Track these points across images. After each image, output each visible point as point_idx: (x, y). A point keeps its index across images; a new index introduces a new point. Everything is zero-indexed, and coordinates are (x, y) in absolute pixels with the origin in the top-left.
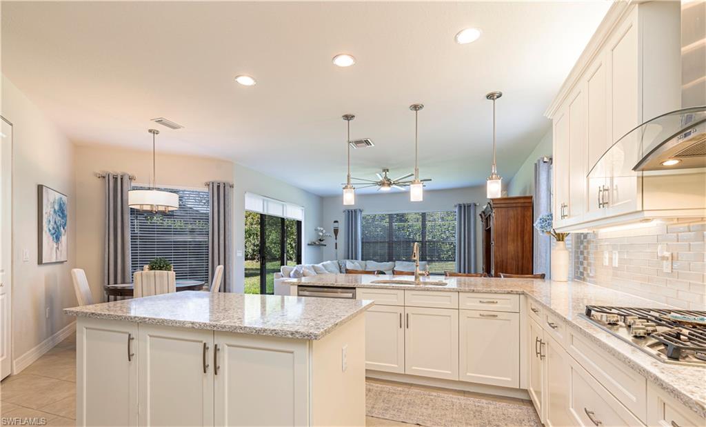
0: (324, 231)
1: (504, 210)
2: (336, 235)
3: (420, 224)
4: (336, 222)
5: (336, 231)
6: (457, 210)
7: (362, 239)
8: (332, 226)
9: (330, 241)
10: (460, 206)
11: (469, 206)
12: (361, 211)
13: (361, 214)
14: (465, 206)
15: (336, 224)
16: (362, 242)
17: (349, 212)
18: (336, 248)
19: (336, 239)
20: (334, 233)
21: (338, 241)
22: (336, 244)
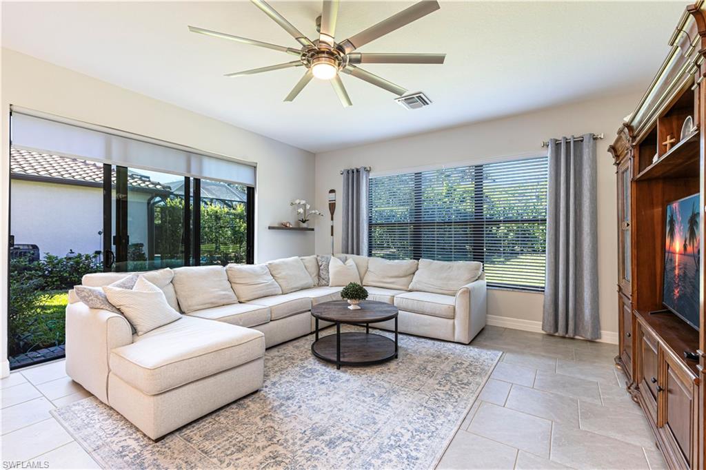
0: (308, 207)
2: (332, 214)
3: (470, 185)
4: (332, 191)
5: (332, 207)
6: (548, 153)
7: (370, 219)
8: (325, 198)
10: (557, 145)
11: (579, 142)
12: (368, 171)
13: (366, 176)
14: (568, 143)
15: (332, 195)
16: (370, 225)
17: (348, 173)
18: (332, 235)
19: (332, 219)
20: (330, 209)
21: (334, 223)
22: (332, 227)
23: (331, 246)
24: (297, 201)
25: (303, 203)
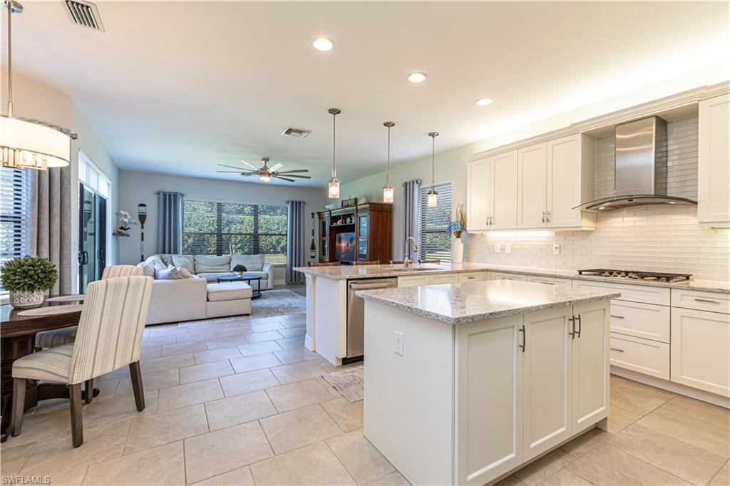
0: (129, 217)
1: (376, 212)
2: (142, 223)
4: (143, 205)
5: (142, 218)
6: (288, 205)
8: (137, 211)
9: (135, 230)
10: (292, 202)
11: (299, 204)
12: (182, 195)
13: (182, 198)
14: (296, 203)
15: (142, 209)
16: (184, 234)
17: (165, 194)
18: (142, 240)
19: (142, 227)
20: (140, 220)
21: (145, 231)
22: (142, 234)
23: (142, 248)
24: (121, 212)
25: (127, 214)
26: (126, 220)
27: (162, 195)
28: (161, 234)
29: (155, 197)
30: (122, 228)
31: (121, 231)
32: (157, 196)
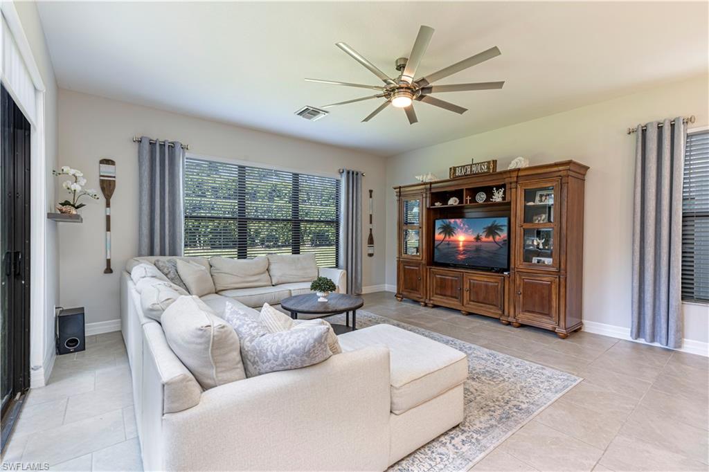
0: (83, 182)
2: (107, 196)
4: (107, 161)
5: (107, 187)
9: (94, 211)
17: (152, 144)
18: (108, 229)
19: (108, 205)
20: (103, 189)
21: (112, 212)
22: (108, 218)
23: (107, 246)
24: (66, 169)
25: (79, 174)
26: (77, 187)
27: (146, 146)
28: (146, 219)
29: (133, 150)
30: (66, 203)
31: (65, 211)
32: (137, 145)
